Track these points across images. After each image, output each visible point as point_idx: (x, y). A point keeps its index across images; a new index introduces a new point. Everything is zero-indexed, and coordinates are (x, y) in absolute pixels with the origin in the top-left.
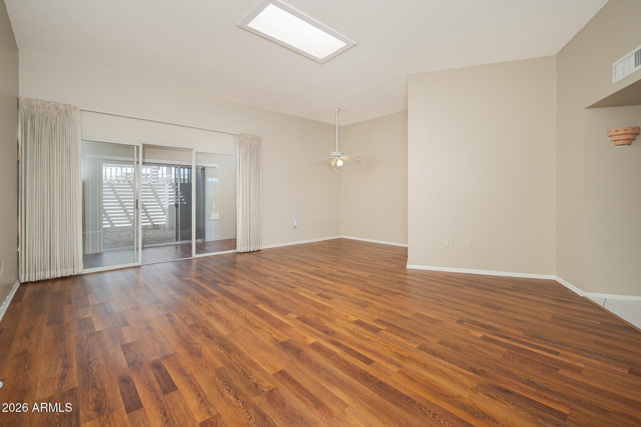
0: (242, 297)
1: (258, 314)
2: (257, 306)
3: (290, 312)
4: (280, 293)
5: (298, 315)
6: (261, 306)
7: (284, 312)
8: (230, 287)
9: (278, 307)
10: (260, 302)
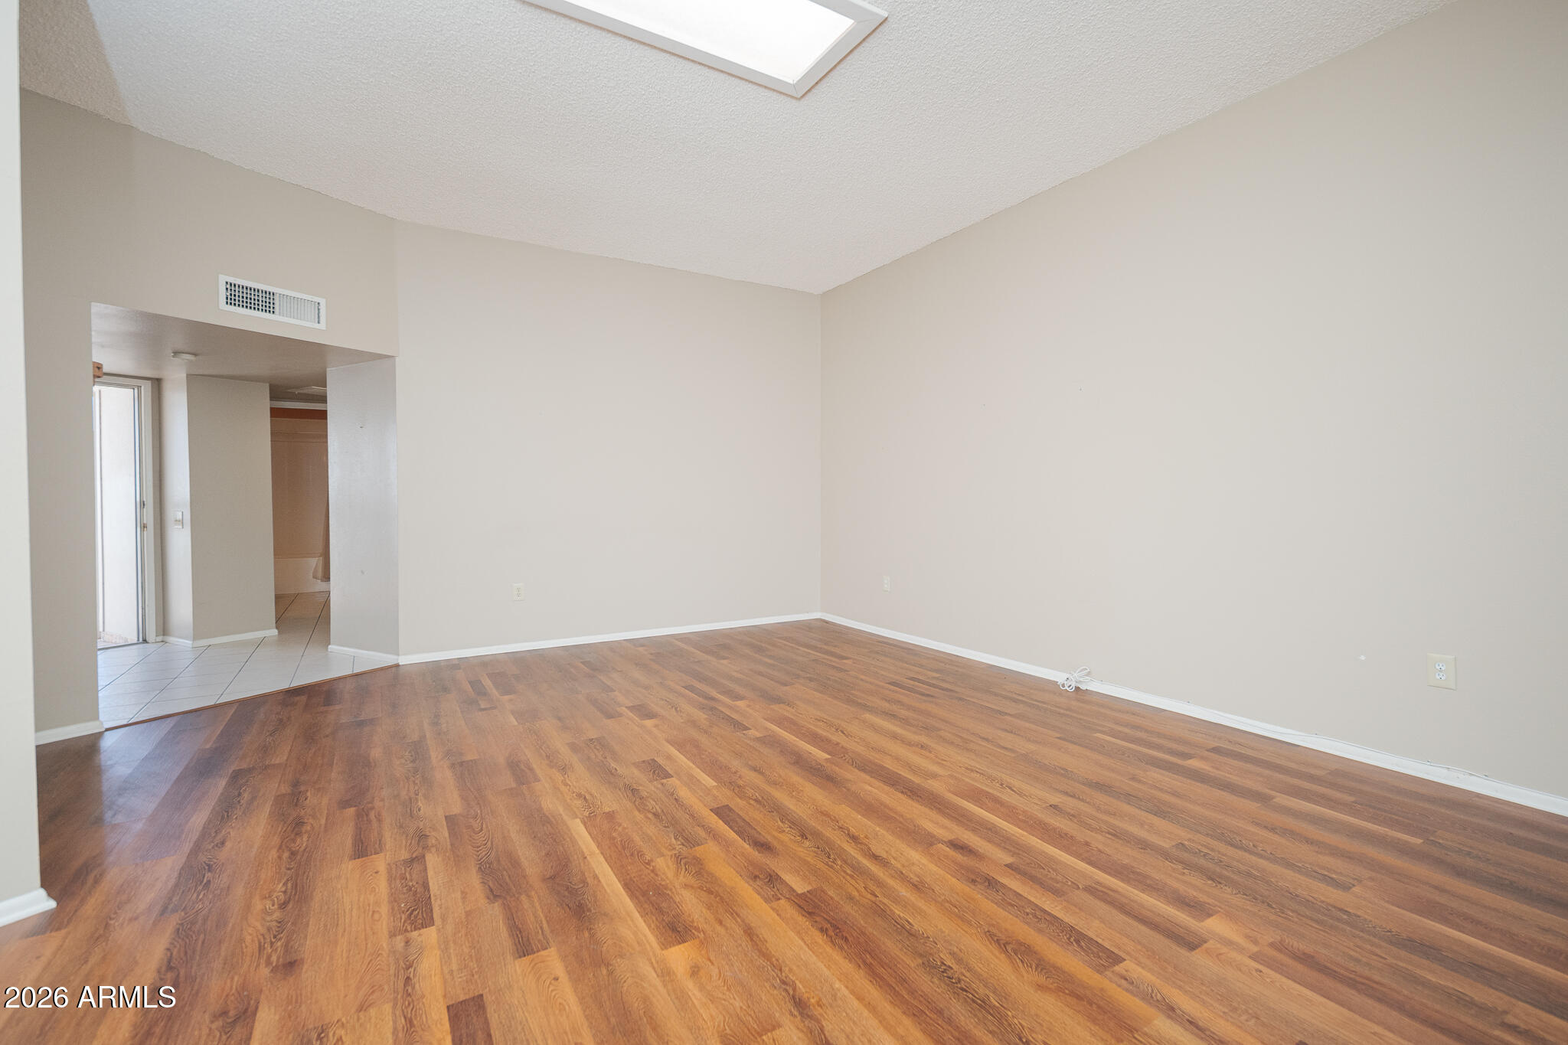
0: (877, 783)
1: (823, 740)
2: (829, 754)
3: (758, 739)
4: (768, 789)
5: (744, 734)
6: (820, 755)
7: (771, 741)
8: (951, 837)
9: (781, 751)
10: (824, 764)
